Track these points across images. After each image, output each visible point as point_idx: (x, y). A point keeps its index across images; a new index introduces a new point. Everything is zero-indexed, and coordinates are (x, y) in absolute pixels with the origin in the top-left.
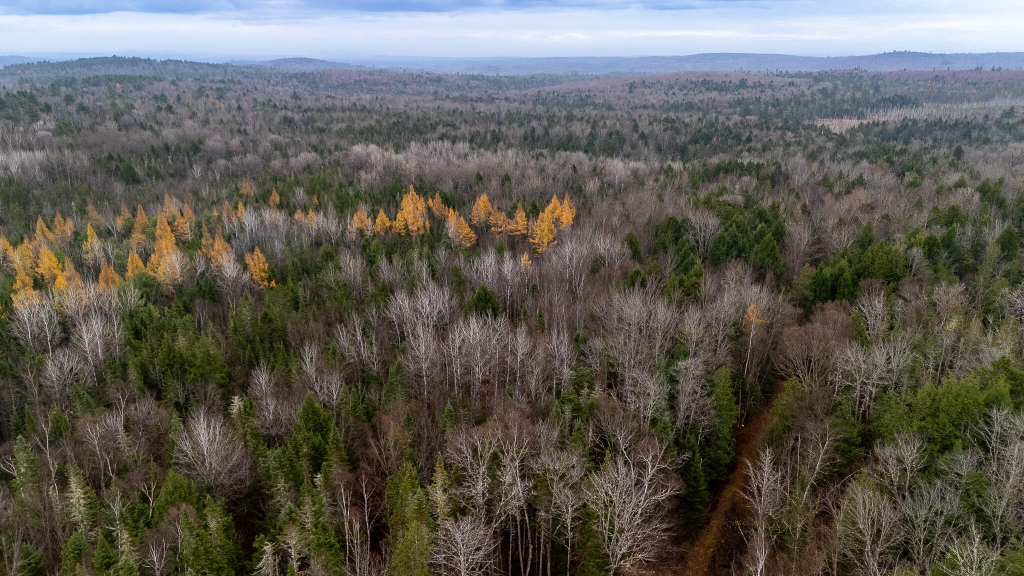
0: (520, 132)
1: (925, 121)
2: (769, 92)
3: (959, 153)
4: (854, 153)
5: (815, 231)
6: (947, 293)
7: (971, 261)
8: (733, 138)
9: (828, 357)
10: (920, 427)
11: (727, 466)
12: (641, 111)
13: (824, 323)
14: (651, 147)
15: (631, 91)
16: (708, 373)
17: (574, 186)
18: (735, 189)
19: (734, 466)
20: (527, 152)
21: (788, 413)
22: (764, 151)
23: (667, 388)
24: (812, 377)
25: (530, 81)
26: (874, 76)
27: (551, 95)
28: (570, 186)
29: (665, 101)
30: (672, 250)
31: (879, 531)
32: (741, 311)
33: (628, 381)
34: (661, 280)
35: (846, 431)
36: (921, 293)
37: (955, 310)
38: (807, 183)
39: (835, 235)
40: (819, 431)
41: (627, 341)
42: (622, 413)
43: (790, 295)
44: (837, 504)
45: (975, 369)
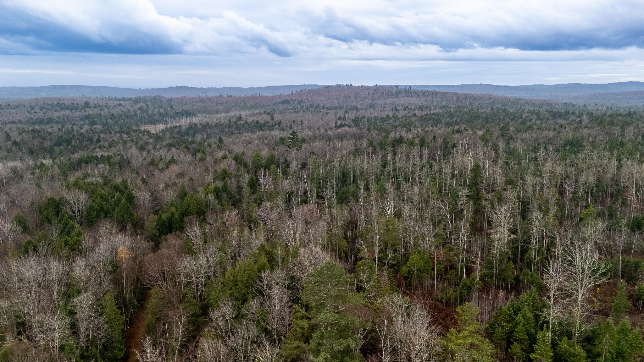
1: (201, 124)
2: (106, 110)
3: (221, 140)
4: (167, 145)
5: (152, 193)
6: (230, 216)
7: (238, 197)
8: (87, 140)
9: (174, 268)
10: (230, 294)
11: (122, 359)
12: (11, 125)
13: (168, 247)
14: (24, 151)
16: (98, 300)
18: (95, 173)
19: (127, 357)
21: (156, 310)
22: (110, 147)
23: (68, 321)
24: (167, 283)
26: (169, 100)
29: (29, 118)
30: (54, 221)
32: (114, 252)
33: (35, 325)
34: (49, 244)
35: (192, 310)
36: (217, 219)
37: (235, 225)
38: (142, 165)
39: (165, 194)
40: (177, 315)
41: (29, 295)
42: (34, 350)
43: (144, 235)
44: (194, 355)
45: (250, 254)
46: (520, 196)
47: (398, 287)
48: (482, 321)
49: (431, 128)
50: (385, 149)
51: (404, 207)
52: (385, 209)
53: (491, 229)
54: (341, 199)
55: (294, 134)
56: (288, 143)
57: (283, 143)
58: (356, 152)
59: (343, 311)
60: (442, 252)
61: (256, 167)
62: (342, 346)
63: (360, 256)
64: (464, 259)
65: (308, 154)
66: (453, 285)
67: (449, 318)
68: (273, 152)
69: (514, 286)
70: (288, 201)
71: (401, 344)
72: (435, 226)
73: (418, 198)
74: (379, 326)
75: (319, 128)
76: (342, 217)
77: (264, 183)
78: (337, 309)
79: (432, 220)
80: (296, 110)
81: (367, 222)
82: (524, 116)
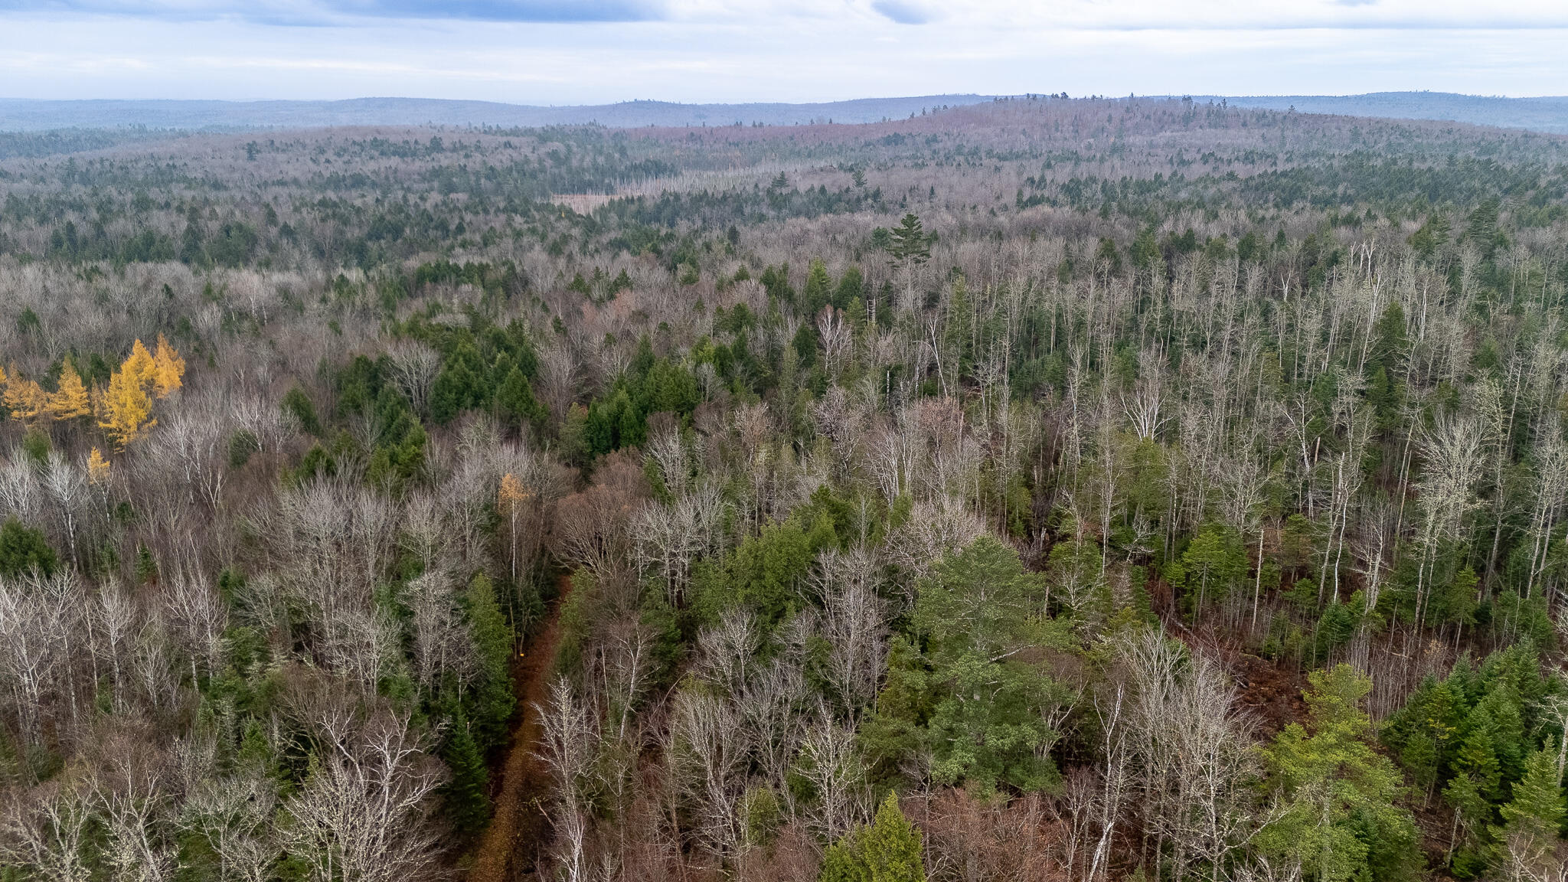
0: (44, 233)
1: (689, 194)
2: (478, 158)
3: (734, 235)
4: (610, 242)
5: (578, 355)
6: (749, 418)
7: (769, 372)
8: (436, 228)
9: (622, 529)
11: (507, 721)
12: (277, 189)
13: (611, 483)
14: (305, 248)
15: (251, 158)
17: (174, 321)
18: (453, 304)
19: (517, 719)
20: (64, 267)
21: (582, 620)
22: (486, 245)
23: (396, 628)
24: (606, 562)
25: (52, 141)
26: (616, 134)
27: (98, 166)
28: (165, 322)
29: (315, 174)
30: (369, 408)
31: (720, 748)
32: (492, 486)
33: (330, 632)
34: (358, 459)
35: (662, 626)
36: (721, 422)
37: (762, 438)
38: (555, 288)
39: (605, 359)
40: (628, 635)
41: (318, 566)
42: (327, 686)
43: (559, 452)
44: (663, 728)
45: (794, 507)
46: (1512, 399)
47: (1157, 613)
48: (1375, 713)
49: (1272, 212)
50: (1146, 265)
51: (1185, 415)
52: (1134, 417)
53: (1419, 480)
54: (1020, 388)
55: (910, 220)
56: (895, 245)
57: (883, 244)
58: (1069, 269)
59: (1012, 658)
60: (1279, 533)
61: (814, 302)
62: (1007, 741)
63: (1062, 530)
64: (1336, 553)
65: (943, 273)
66: (1301, 616)
67: (1285, 697)
68: (857, 264)
69: (1472, 631)
70: (889, 388)
71: (1156, 750)
72: (1266, 466)
73: (1225, 392)
74: (1102, 701)
75: (974, 207)
76: (1021, 433)
77: (831, 341)
78: (999, 654)
79: (1259, 451)
80: (920, 162)
81: (1085, 449)
82: (1543, 182)
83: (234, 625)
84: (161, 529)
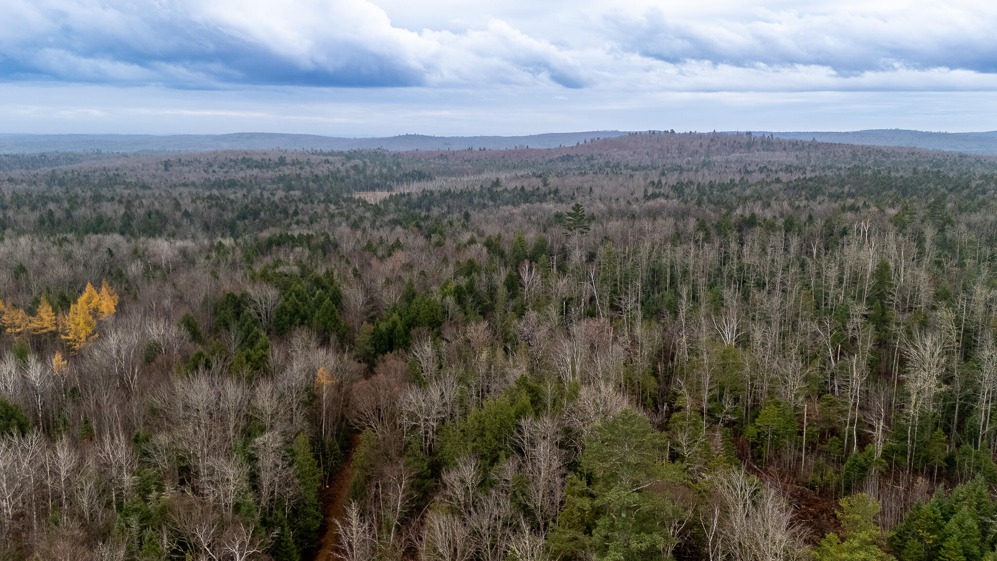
0: (34, 216)
1: (439, 191)
2: (308, 169)
3: (467, 216)
4: (390, 221)
5: (368, 291)
6: (476, 331)
7: (489, 302)
8: (280, 212)
9: (394, 403)
10: (473, 448)
11: (317, 531)
12: (182, 189)
13: (387, 374)
14: (198, 225)
15: (166, 169)
16: (287, 443)
17: (113, 271)
18: (289, 260)
19: (324, 529)
20: (45, 238)
21: (367, 464)
22: (311, 223)
23: (247, 469)
24: (383, 425)
25: (43, 159)
26: (395, 155)
27: (70, 175)
28: (107, 271)
29: (206, 179)
30: (234, 326)
31: (455, 550)
32: (311, 376)
33: (203, 472)
34: (226, 358)
35: (418, 467)
36: (458, 333)
37: (484, 344)
38: (354, 250)
39: (385, 294)
40: (396, 473)
41: (197, 428)
42: (200, 507)
43: (354, 353)
44: (419, 536)
45: (504, 389)
46: (961, 321)
47: (740, 458)
48: (884, 526)
49: (804, 202)
50: (726, 235)
51: (753, 330)
52: (721, 331)
53: (905, 372)
54: (648, 312)
55: (577, 208)
56: (568, 222)
57: (560, 222)
58: (677, 238)
59: (646, 489)
60: (817, 406)
61: (517, 258)
62: (644, 545)
63: (677, 404)
64: (854, 420)
65: (598, 240)
66: (833, 461)
67: (825, 515)
68: (544, 235)
69: (944, 471)
70: (565, 312)
71: (741, 551)
72: (807, 363)
73: (779, 315)
74: (705, 518)
75: (617, 199)
76: (650, 341)
77: (528, 282)
78: (638, 486)
79: (802, 353)
80: (583, 171)
81: (691, 352)
82: (973, 185)
83: (141, 468)
84: (98, 405)
